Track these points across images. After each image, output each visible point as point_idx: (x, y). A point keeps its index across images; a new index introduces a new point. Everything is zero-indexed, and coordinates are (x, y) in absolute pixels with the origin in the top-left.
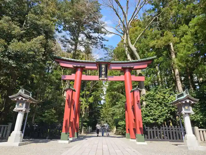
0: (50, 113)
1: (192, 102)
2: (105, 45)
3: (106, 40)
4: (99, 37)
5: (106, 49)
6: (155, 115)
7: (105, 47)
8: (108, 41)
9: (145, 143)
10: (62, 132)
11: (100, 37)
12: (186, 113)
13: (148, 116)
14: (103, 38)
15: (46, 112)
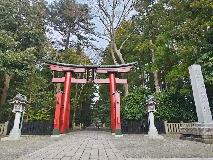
0: (42, 113)
1: (155, 103)
2: (95, 46)
3: (96, 41)
4: (89, 38)
5: (97, 49)
6: (134, 112)
7: (96, 47)
8: (98, 41)
9: (122, 135)
10: (53, 129)
11: (91, 38)
12: (151, 112)
13: (128, 113)
14: (93, 39)
15: (39, 111)
